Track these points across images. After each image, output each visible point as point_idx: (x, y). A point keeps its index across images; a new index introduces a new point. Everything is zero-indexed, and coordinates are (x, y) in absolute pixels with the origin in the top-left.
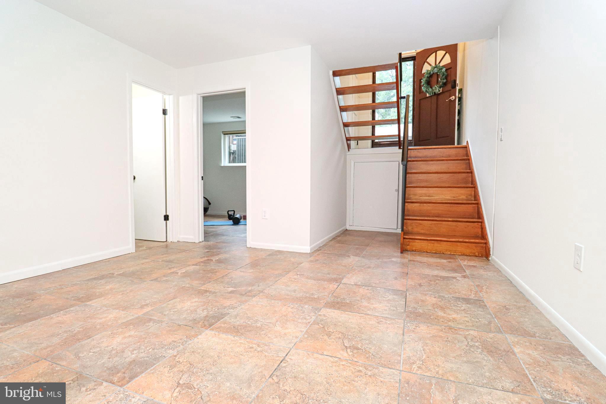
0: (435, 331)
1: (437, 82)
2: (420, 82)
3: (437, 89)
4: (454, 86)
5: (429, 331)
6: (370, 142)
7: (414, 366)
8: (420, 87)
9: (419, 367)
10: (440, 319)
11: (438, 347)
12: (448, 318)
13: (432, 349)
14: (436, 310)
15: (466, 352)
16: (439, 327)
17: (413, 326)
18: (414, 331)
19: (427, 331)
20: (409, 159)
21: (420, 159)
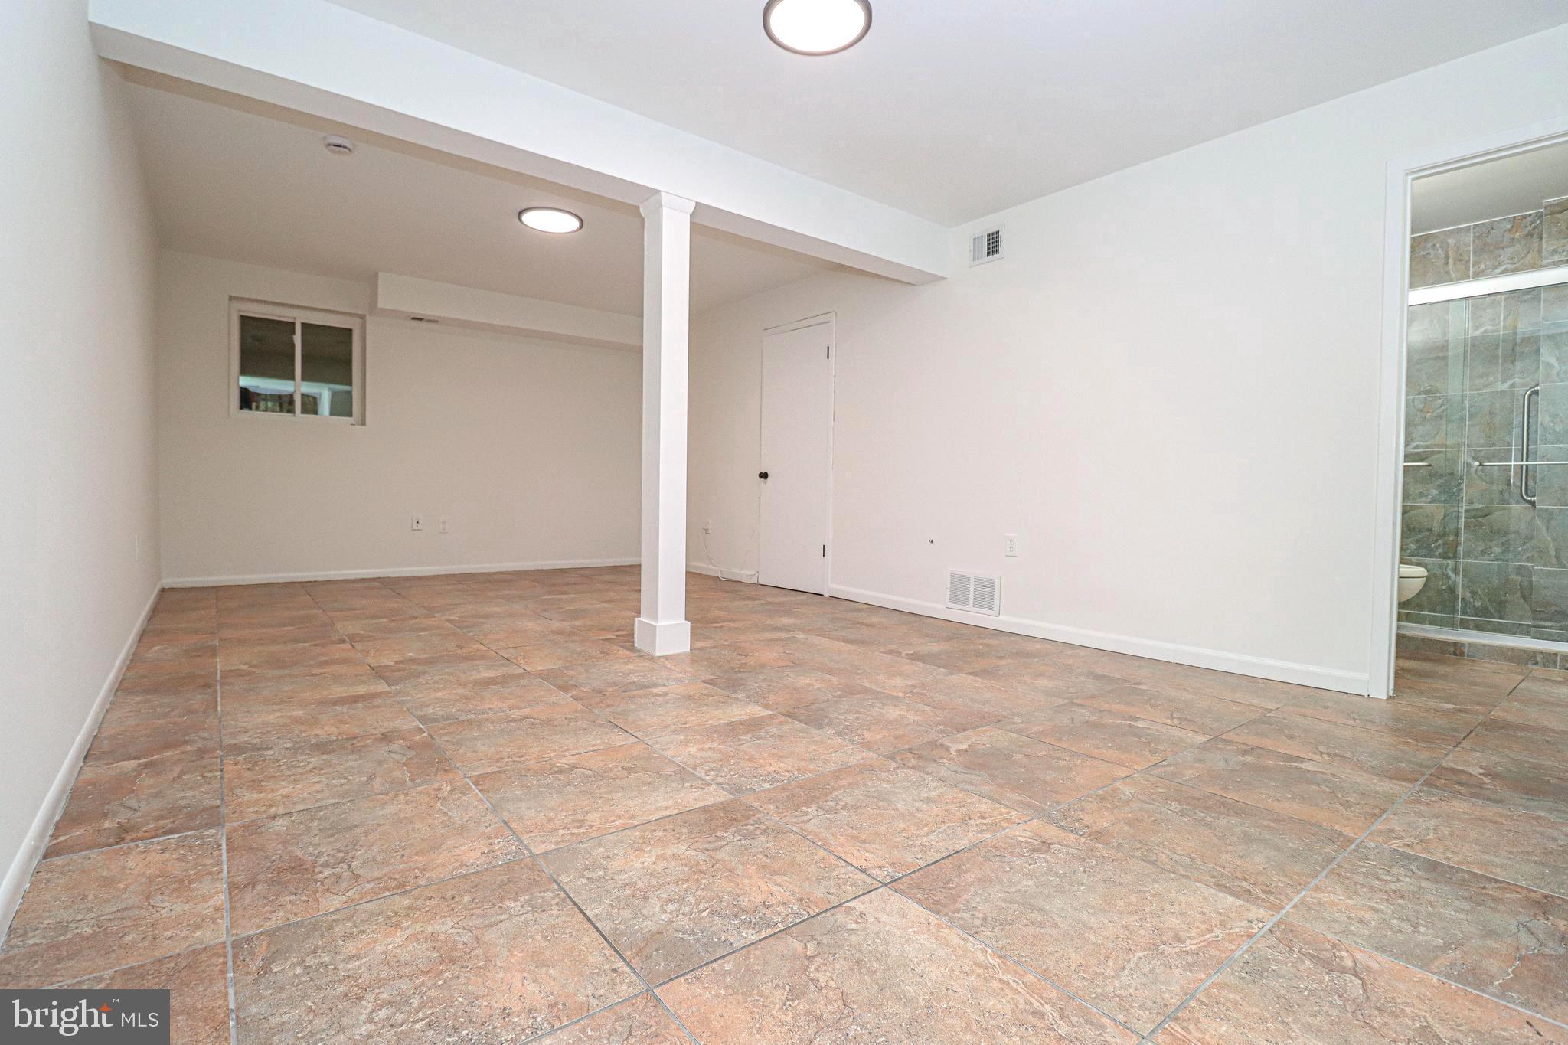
0: (439, 861)
5: (455, 854)
7: (449, 787)
9: (439, 789)
10: (439, 905)
11: (418, 829)
12: (415, 921)
13: (430, 821)
14: (467, 937)
15: (355, 845)
16: (434, 875)
17: (500, 849)
18: (489, 838)
19: (459, 853)
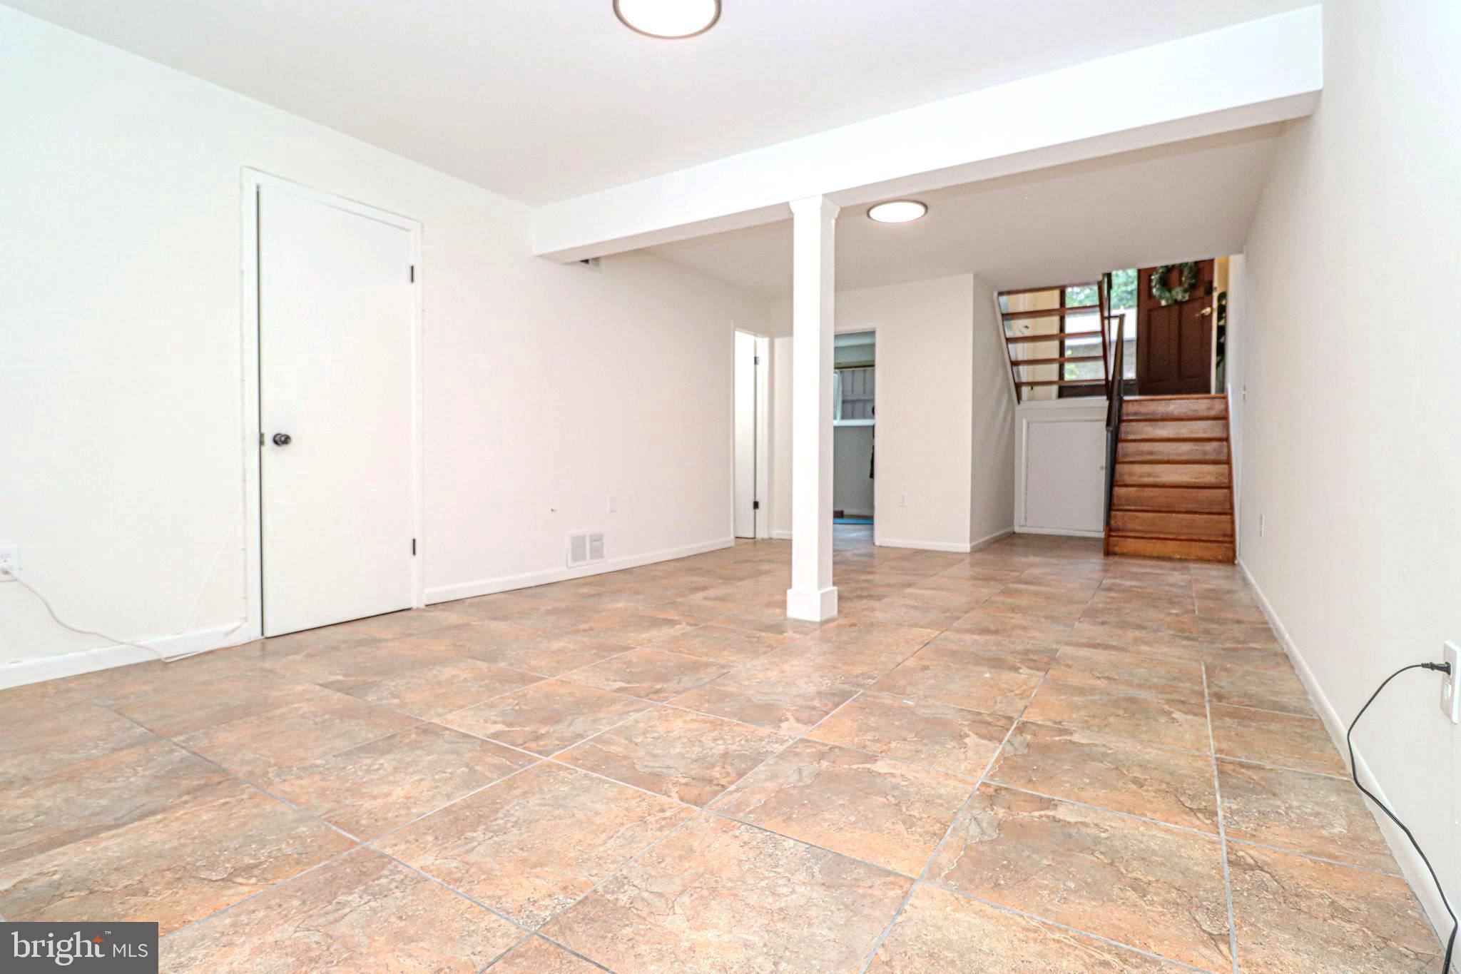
1: (1181, 283)
2: (1150, 280)
3: (1179, 294)
4: (1210, 290)
6: (1055, 389)
8: (1150, 288)
20: (1125, 418)
21: (1142, 418)
